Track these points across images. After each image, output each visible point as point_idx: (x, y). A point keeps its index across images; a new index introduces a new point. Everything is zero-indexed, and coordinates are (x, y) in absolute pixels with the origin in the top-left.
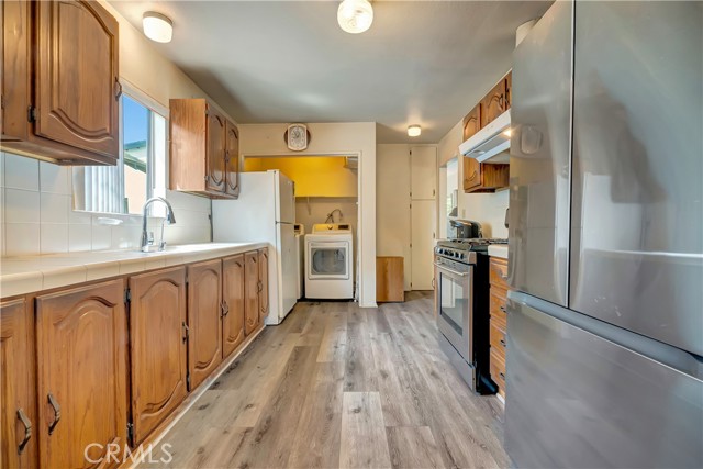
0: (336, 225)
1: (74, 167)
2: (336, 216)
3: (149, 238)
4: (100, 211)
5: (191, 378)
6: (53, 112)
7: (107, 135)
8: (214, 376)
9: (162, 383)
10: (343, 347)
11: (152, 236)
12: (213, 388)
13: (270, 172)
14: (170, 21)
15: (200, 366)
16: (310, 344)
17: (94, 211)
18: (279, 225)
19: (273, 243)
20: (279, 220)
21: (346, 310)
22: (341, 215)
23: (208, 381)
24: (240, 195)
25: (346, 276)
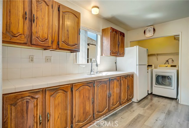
0: (170, 65)
1: (75, 53)
2: (170, 61)
3: (93, 70)
4: (81, 63)
5: (95, 115)
6: (63, 42)
7: (77, 44)
8: (106, 115)
9: (83, 115)
10: (160, 121)
11: (94, 69)
12: (105, 120)
13: (135, 47)
14: (98, 8)
15: (99, 112)
16: (145, 115)
17: (79, 63)
18: (138, 66)
19: (135, 72)
20: (138, 64)
21: (171, 103)
22: (173, 61)
23: (104, 117)
24: (125, 55)
25: (173, 88)
